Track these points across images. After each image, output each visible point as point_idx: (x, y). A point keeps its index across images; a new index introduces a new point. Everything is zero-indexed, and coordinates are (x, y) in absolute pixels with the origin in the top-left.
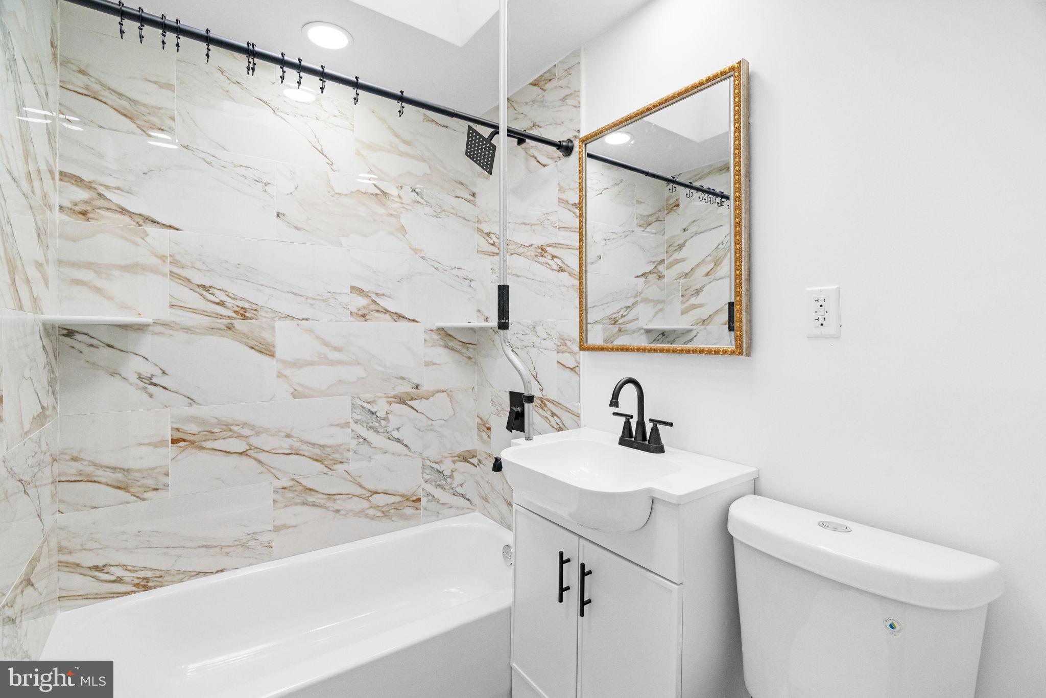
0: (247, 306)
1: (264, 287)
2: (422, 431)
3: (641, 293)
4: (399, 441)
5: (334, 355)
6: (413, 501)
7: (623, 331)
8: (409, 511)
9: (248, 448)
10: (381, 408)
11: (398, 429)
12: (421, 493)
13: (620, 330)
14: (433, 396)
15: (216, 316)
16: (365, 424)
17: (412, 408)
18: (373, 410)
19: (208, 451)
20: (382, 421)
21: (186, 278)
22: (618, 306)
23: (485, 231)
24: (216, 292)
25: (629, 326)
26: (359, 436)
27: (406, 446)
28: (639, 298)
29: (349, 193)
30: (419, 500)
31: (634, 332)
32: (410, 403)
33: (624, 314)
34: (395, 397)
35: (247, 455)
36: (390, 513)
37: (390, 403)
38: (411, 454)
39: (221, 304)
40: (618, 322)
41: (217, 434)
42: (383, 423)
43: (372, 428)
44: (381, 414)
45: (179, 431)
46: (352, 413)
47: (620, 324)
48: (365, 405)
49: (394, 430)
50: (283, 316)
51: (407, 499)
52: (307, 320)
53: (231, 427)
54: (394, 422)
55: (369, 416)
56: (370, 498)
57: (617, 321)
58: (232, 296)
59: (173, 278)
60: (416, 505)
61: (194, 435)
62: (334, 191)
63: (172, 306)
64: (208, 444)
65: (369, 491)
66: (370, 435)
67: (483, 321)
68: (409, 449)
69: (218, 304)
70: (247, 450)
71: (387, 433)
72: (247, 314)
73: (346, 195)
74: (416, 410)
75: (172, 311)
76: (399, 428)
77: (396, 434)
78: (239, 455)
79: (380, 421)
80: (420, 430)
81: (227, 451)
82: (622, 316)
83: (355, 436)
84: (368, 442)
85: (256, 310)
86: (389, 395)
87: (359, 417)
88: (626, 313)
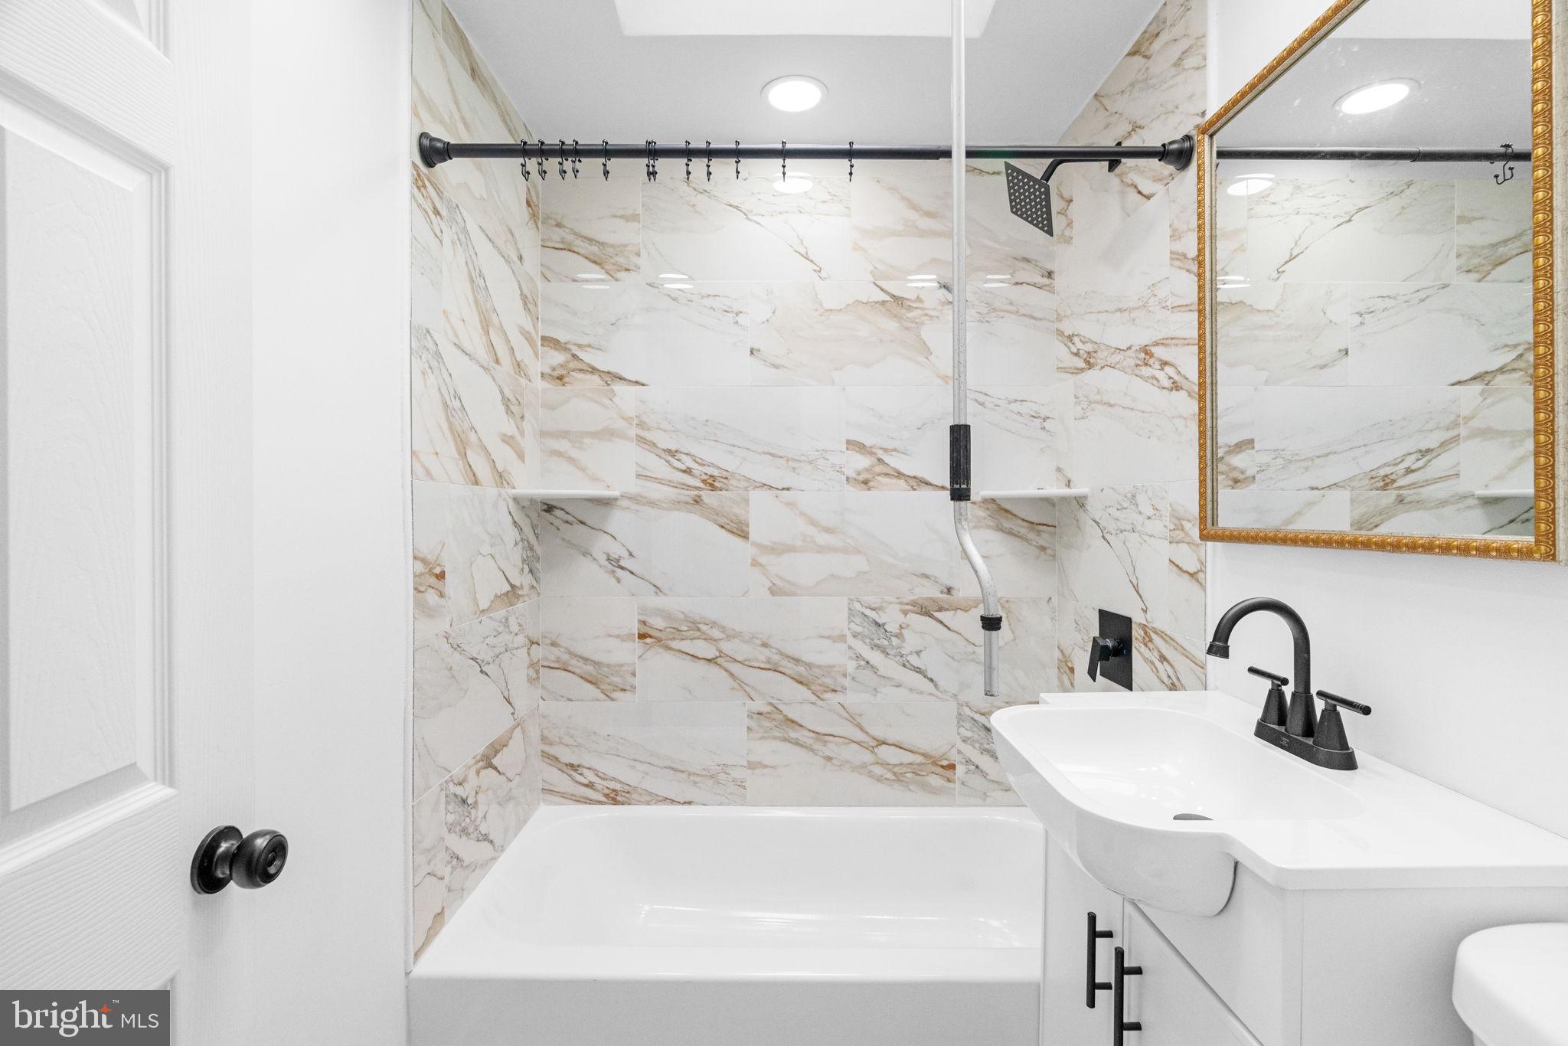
0: (716, 473)
1: (736, 448)
2: (958, 661)
3: (1467, 419)
4: (918, 670)
5: (823, 539)
6: (943, 767)
7: (1410, 502)
8: (935, 781)
9: (718, 654)
10: (892, 618)
11: (918, 653)
12: (955, 757)
13: (1401, 500)
14: (975, 607)
15: (683, 487)
16: (868, 641)
17: (941, 622)
18: (880, 621)
19: (673, 653)
20: (893, 639)
21: (651, 442)
22: (1395, 451)
23: (1066, 334)
24: (683, 457)
25: (1427, 492)
26: (859, 657)
27: (931, 680)
28: (1463, 431)
29: (844, 306)
30: (952, 767)
31: (1444, 503)
32: (937, 614)
33: (1413, 467)
34: (914, 603)
35: (716, 663)
36: (904, 776)
37: (905, 613)
38: (939, 694)
39: (688, 471)
40: (1396, 485)
41: (683, 633)
42: (895, 641)
43: (878, 647)
44: (892, 627)
45: (645, 624)
46: (849, 622)
47: (1400, 488)
48: (868, 612)
49: (911, 653)
50: (758, 485)
51: (933, 762)
52: (788, 489)
53: (700, 626)
54: (911, 642)
55: (874, 629)
56: (876, 750)
57: (1394, 481)
58: (700, 461)
59: (639, 443)
60: (949, 773)
61: (661, 631)
62: (823, 308)
63: (638, 476)
64: (675, 644)
65: (874, 738)
66: (876, 657)
67: (1064, 486)
68: (936, 686)
69: (684, 471)
70: (717, 657)
71: (902, 657)
72: (716, 484)
73: (841, 310)
74: (946, 626)
75: (640, 482)
76: (920, 651)
77: (914, 660)
78: (708, 662)
79: (890, 638)
80: (953, 658)
81: (695, 655)
82: (1409, 471)
83: (854, 656)
84: (872, 666)
85: (727, 478)
86: (905, 601)
87: (859, 629)
88: (1420, 464)
